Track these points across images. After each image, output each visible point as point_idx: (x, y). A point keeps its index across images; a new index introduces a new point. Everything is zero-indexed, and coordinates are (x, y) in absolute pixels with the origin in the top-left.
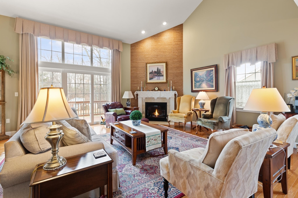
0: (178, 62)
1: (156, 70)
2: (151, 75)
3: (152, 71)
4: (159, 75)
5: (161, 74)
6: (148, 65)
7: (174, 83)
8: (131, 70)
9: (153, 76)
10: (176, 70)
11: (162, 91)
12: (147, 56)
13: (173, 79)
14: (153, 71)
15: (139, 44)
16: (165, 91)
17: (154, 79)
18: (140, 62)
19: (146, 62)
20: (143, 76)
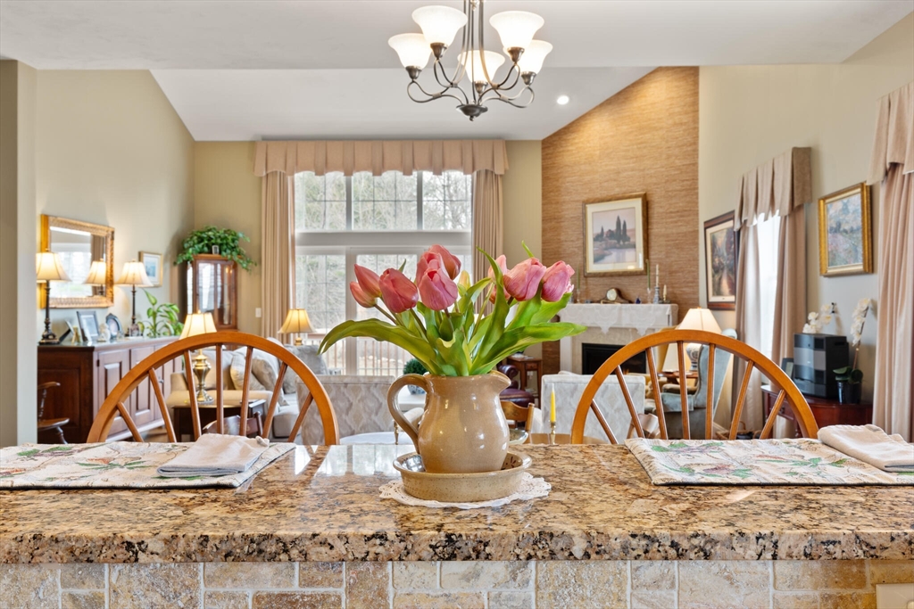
0: (684, 193)
1: (614, 228)
2: (598, 243)
3: (602, 230)
4: (621, 243)
5: (628, 239)
6: (591, 209)
7: (671, 273)
8: (544, 231)
9: (606, 249)
10: (676, 222)
11: (631, 302)
12: (587, 178)
13: (667, 257)
14: (606, 230)
15: (564, 137)
16: (638, 302)
17: (607, 259)
18: (567, 198)
19: (585, 197)
20: (576, 250)
